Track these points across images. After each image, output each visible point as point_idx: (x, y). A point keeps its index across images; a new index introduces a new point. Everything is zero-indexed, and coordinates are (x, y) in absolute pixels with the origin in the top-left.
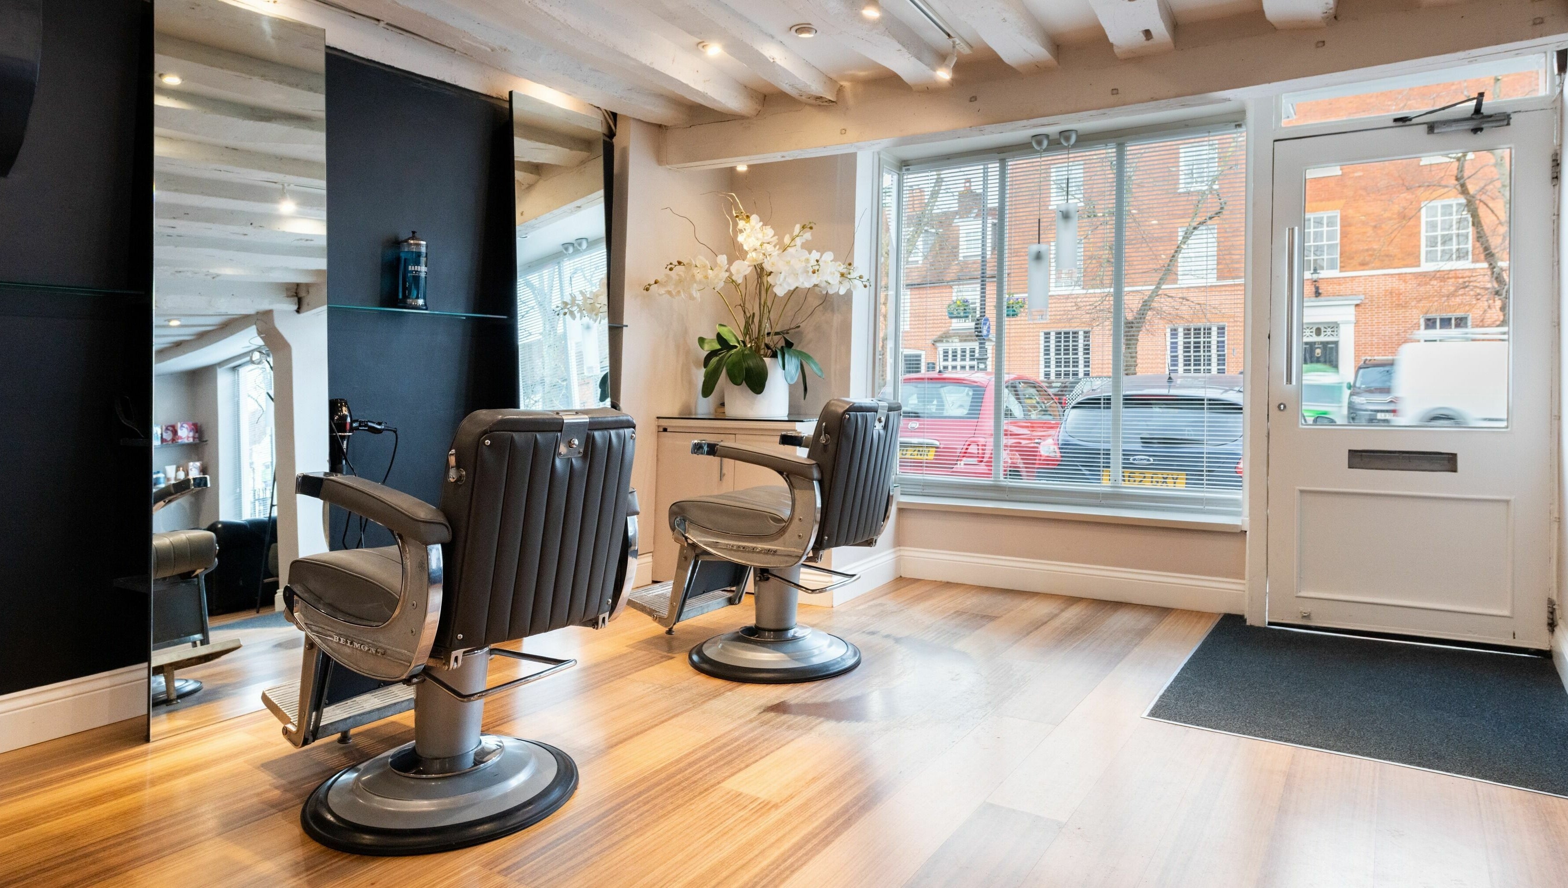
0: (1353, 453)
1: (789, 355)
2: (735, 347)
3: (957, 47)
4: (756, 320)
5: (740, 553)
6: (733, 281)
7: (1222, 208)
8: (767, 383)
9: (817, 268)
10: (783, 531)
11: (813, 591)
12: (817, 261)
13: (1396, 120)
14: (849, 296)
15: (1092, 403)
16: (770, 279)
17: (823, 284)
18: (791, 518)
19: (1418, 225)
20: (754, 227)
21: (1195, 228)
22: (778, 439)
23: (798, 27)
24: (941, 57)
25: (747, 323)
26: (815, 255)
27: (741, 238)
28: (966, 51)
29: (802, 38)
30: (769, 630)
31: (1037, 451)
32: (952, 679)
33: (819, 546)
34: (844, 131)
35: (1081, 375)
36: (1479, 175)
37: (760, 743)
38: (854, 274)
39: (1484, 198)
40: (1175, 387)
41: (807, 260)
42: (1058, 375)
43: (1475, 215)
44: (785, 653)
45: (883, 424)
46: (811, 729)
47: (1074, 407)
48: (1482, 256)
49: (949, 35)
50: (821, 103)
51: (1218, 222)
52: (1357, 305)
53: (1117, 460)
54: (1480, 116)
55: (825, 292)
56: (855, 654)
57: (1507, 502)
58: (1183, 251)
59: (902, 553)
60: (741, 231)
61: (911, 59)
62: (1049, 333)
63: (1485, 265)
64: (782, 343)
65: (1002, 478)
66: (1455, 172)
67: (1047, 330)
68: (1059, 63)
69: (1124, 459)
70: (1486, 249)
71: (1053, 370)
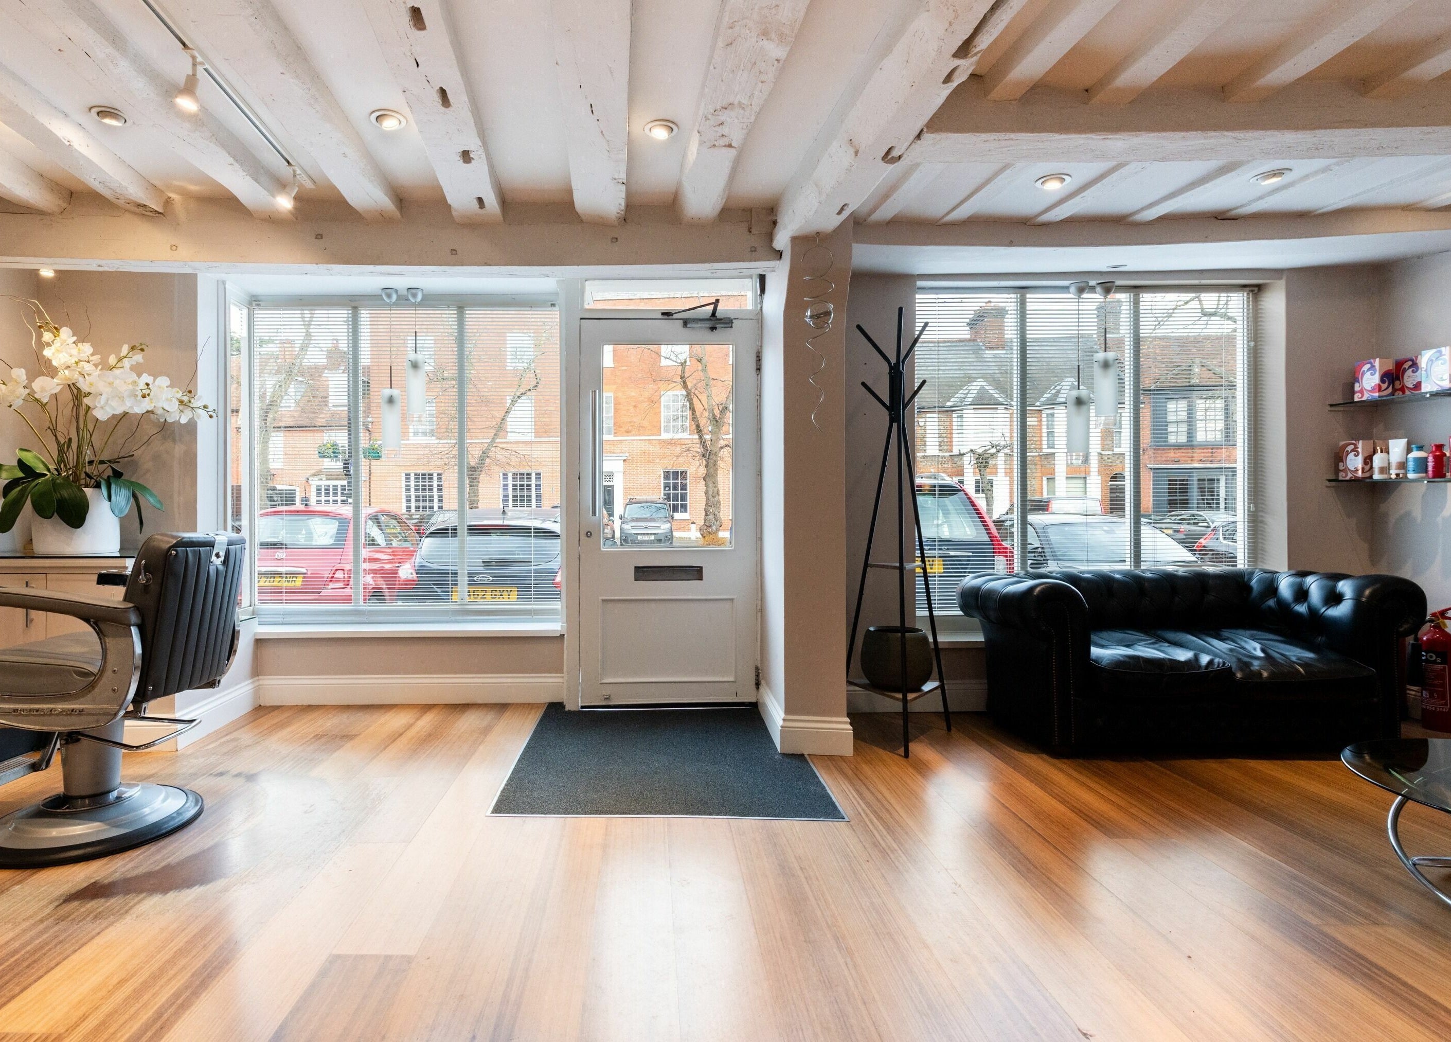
0: (637, 569)
1: (116, 485)
2: (44, 475)
3: (298, 177)
4: (74, 445)
5: (32, 717)
6: (36, 399)
7: (538, 383)
8: (87, 516)
9: (147, 392)
10: (91, 686)
11: (138, 747)
12: (147, 384)
13: (663, 314)
14: (191, 428)
15: (442, 532)
16: (86, 401)
17: (160, 412)
18: (102, 670)
19: (659, 407)
20: (65, 341)
21: (519, 397)
22: (95, 577)
23: (100, 109)
24: (281, 185)
25: (61, 451)
26: (146, 378)
27: (47, 353)
28: (309, 185)
29: (105, 124)
30: (83, 797)
31: (396, 577)
32: (306, 812)
33: (141, 697)
34: (174, 247)
35: (436, 508)
36: (693, 376)
37: (50, 949)
38: (195, 404)
39: (697, 392)
40: (508, 519)
41: (135, 383)
42: (417, 508)
43: (691, 404)
44: (101, 821)
45: (222, 559)
46: (127, 912)
47: (427, 537)
48: (695, 431)
49: (288, 162)
50: (142, 211)
51: (535, 394)
52: (624, 460)
53: (463, 580)
54: (715, 318)
55: (163, 420)
56: (196, 804)
57: (732, 600)
58: (512, 412)
59: (261, 682)
60: (48, 344)
61: (246, 177)
62: (409, 475)
63: (697, 437)
64: (109, 472)
65: (361, 603)
66: (680, 373)
67: (407, 472)
68: (401, 214)
69: (469, 581)
70: (698, 426)
71: (413, 504)
